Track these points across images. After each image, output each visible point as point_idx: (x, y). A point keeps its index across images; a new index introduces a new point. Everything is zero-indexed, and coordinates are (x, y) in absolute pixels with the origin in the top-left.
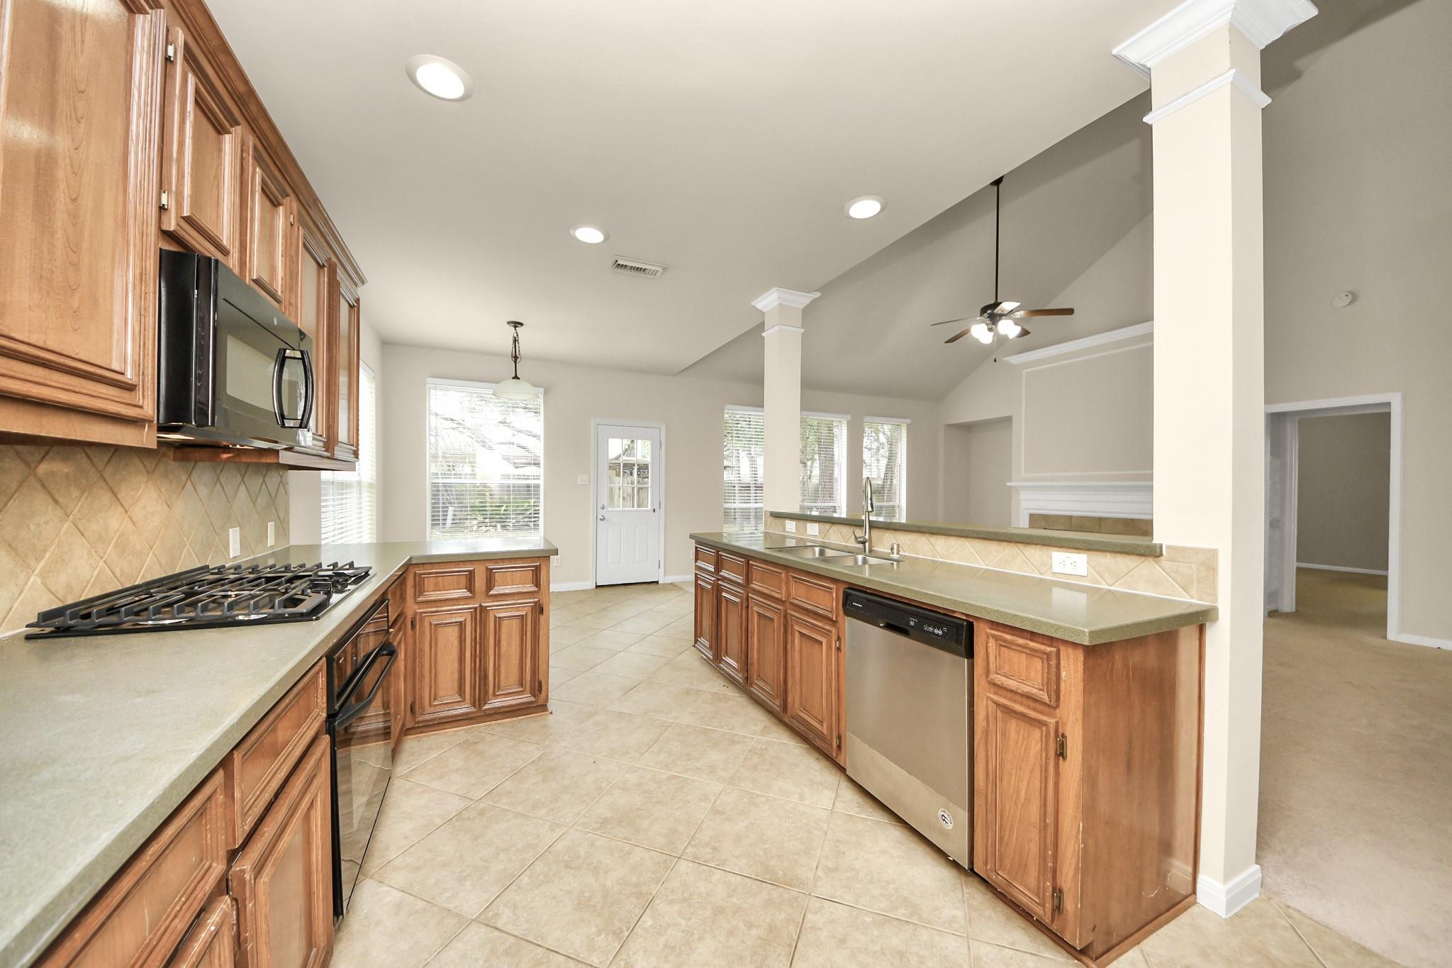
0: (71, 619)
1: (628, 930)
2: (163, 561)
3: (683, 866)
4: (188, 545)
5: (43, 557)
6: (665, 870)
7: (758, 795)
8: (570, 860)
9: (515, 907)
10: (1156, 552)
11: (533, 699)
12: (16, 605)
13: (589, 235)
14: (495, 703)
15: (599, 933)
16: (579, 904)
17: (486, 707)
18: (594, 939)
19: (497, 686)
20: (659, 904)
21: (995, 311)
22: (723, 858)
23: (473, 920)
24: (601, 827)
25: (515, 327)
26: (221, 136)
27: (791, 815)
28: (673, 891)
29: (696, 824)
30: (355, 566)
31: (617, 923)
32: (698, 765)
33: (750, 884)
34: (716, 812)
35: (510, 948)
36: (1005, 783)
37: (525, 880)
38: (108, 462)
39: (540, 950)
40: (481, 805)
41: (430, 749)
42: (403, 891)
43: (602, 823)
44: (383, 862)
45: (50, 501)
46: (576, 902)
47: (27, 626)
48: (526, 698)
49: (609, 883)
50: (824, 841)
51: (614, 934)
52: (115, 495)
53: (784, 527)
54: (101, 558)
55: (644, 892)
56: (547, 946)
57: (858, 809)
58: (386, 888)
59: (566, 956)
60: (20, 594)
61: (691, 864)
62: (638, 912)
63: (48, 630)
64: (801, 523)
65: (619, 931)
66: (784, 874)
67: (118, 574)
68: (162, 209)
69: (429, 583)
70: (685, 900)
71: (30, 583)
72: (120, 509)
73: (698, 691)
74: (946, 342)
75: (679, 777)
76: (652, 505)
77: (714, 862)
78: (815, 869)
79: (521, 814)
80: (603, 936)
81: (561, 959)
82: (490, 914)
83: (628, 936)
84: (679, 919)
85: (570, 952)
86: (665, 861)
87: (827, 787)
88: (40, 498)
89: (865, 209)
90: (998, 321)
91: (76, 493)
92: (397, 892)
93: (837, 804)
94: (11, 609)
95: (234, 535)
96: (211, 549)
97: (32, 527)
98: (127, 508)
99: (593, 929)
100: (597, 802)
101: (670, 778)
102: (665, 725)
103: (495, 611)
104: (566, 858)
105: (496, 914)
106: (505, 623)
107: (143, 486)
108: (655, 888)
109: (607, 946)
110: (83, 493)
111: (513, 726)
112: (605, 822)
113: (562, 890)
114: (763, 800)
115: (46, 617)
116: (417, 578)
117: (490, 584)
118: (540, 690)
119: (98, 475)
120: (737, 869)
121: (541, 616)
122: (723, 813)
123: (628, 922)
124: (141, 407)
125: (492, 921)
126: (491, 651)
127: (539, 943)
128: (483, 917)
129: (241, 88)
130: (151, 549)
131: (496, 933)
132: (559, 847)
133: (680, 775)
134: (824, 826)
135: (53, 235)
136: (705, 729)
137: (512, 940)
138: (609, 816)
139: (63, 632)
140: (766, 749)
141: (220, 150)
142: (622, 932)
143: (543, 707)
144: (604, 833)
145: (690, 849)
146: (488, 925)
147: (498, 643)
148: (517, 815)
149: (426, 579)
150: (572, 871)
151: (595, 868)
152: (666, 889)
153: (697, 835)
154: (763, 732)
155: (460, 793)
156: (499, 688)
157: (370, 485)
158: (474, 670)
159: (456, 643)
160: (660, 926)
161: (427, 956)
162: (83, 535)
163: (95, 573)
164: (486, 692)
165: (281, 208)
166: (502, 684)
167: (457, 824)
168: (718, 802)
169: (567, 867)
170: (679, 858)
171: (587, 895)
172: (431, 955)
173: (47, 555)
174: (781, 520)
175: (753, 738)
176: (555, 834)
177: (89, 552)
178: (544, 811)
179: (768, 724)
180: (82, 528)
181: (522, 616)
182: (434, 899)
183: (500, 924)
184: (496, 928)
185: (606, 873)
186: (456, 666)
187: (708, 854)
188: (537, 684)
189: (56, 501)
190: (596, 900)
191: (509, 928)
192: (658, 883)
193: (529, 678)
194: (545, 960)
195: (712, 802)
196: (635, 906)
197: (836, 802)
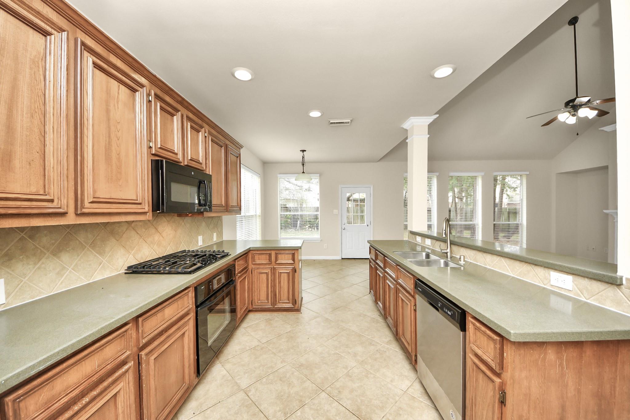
0: (134, 269)
1: (290, 414)
2: (173, 248)
3: (323, 395)
4: (183, 243)
5: (134, 249)
6: (315, 394)
7: (371, 373)
8: (282, 377)
9: (257, 389)
10: (617, 282)
11: (293, 306)
12: (126, 263)
13: (315, 114)
14: (279, 306)
15: (280, 411)
16: (278, 396)
17: (276, 306)
18: (276, 412)
19: (280, 299)
20: (306, 408)
21: (575, 103)
22: (341, 397)
23: (242, 390)
24: (299, 367)
25: (303, 152)
26: (173, 117)
27: (383, 388)
28: (314, 404)
29: (337, 378)
30: (225, 252)
31: (287, 410)
32: (350, 351)
33: (348, 413)
34: (348, 375)
35: (249, 405)
36: (477, 408)
37: (264, 380)
38: (154, 220)
39: (257, 409)
40: (263, 345)
41: (256, 319)
42: (227, 371)
43: (300, 366)
44: (226, 359)
45: (136, 233)
46: (277, 395)
47: (125, 270)
48: (290, 305)
49: (292, 392)
50: (394, 405)
51: (284, 413)
52: (157, 229)
53: (416, 239)
54: (152, 249)
55: (303, 400)
56: (260, 409)
57: (420, 396)
58: (223, 369)
59: (265, 415)
60: (127, 260)
61: (326, 395)
62: (297, 408)
63: (130, 271)
64: (423, 238)
65: (286, 413)
66: (366, 415)
67: (158, 253)
68: (150, 147)
69: (257, 257)
70: (317, 410)
71: (130, 257)
72: (159, 234)
73: (366, 315)
74: (542, 126)
75: (339, 354)
76: (366, 223)
77: (337, 398)
78: (382, 417)
79: (274, 353)
80: (280, 413)
81: (263, 416)
82: (248, 389)
83: (289, 416)
84: (311, 417)
85: (266, 415)
86: (317, 390)
87: (408, 379)
88: (133, 233)
89: (443, 72)
90: (579, 109)
91: (144, 230)
92: (226, 371)
93: (410, 389)
94: (124, 264)
95: (200, 238)
96: (191, 244)
97: (130, 241)
98: (161, 233)
99: (278, 409)
100: (302, 356)
101: (335, 354)
102: (344, 329)
103: (279, 270)
104: (281, 376)
105: (250, 390)
106: (282, 275)
107: (166, 226)
108: (308, 400)
109: (279, 417)
110: (146, 229)
111: (286, 316)
112: (302, 365)
113: (275, 389)
114: (372, 376)
115: (129, 268)
116: (253, 255)
117: (276, 259)
118: (296, 303)
119: (151, 224)
120: (345, 404)
121: (295, 273)
122: (351, 377)
123: (291, 411)
124: (144, 209)
125: (248, 392)
126: (277, 285)
127: (259, 407)
128: (245, 390)
129: (180, 99)
130: (169, 245)
131: (247, 397)
132: (281, 371)
133: (340, 354)
134: (397, 398)
135: (112, 166)
136: (361, 334)
137: (251, 401)
138: (304, 363)
139: (134, 272)
140: (385, 351)
141: (173, 122)
142: (287, 414)
143: (298, 310)
144: (299, 370)
145: (329, 389)
146: (246, 393)
147: (280, 282)
148: (273, 353)
149: (255, 256)
150: (281, 382)
151: (290, 384)
152: (312, 402)
153: (335, 383)
154: (388, 343)
155: (259, 339)
156: (280, 300)
157: (259, 216)
158: (272, 291)
159: (266, 280)
160: (302, 417)
161: (224, 398)
162: (146, 242)
163: (150, 253)
164: (276, 301)
165: (200, 132)
166: (282, 298)
167: (253, 351)
168: (351, 371)
169: (281, 380)
170: (323, 391)
171: (282, 394)
172: (225, 398)
173: (135, 249)
174: (415, 236)
175: (382, 344)
176: (282, 365)
177: (148, 247)
178: (282, 354)
179: (392, 340)
180: (145, 240)
181: (288, 272)
182: (234, 377)
183: (249, 394)
184: (248, 396)
185: (293, 387)
186: (266, 289)
187: (335, 393)
188: (294, 300)
189: (138, 233)
190: (284, 397)
191: (252, 397)
192: (309, 399)
193: (291, 298)
194: (257, 414)
195: (349, 370)
196: (297, 405)
197: (409, 388)
